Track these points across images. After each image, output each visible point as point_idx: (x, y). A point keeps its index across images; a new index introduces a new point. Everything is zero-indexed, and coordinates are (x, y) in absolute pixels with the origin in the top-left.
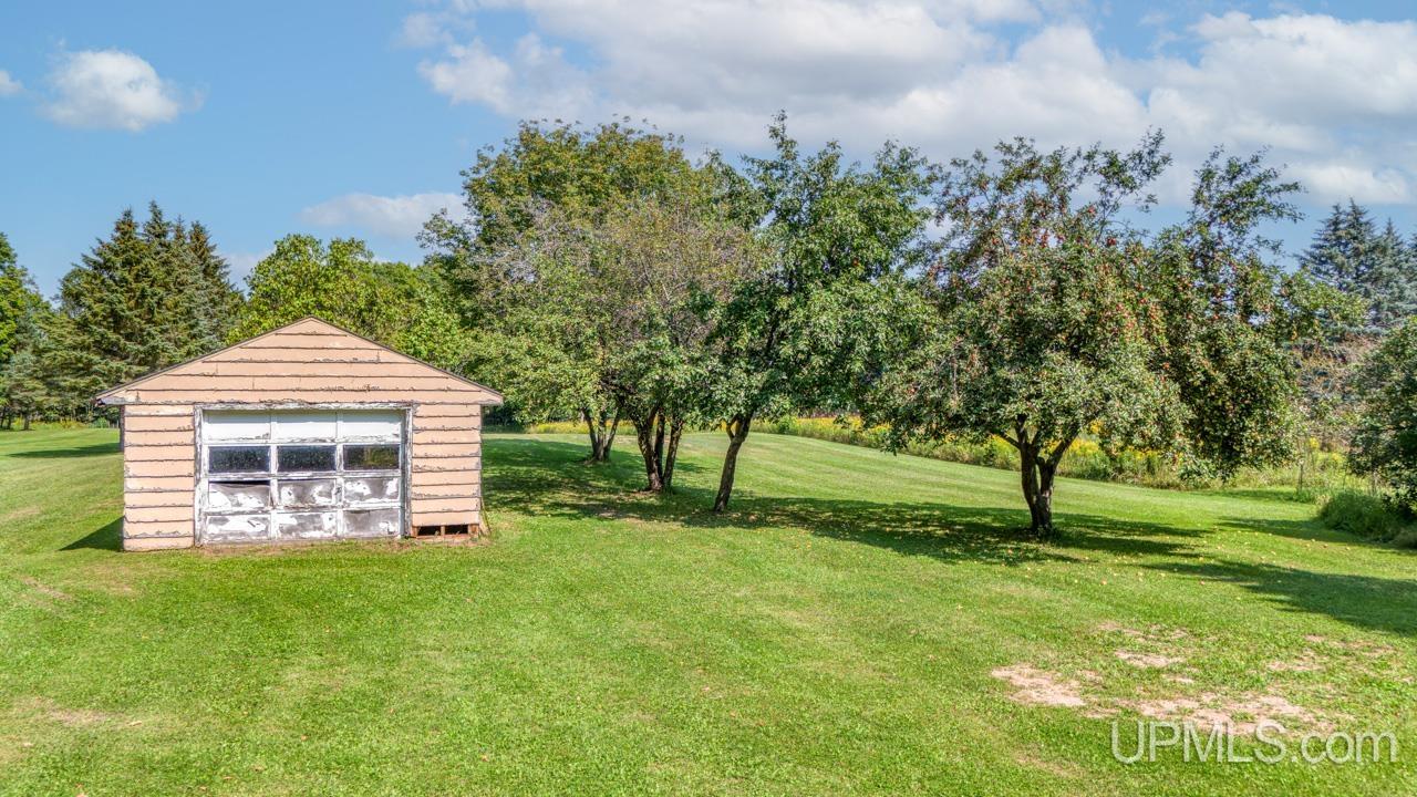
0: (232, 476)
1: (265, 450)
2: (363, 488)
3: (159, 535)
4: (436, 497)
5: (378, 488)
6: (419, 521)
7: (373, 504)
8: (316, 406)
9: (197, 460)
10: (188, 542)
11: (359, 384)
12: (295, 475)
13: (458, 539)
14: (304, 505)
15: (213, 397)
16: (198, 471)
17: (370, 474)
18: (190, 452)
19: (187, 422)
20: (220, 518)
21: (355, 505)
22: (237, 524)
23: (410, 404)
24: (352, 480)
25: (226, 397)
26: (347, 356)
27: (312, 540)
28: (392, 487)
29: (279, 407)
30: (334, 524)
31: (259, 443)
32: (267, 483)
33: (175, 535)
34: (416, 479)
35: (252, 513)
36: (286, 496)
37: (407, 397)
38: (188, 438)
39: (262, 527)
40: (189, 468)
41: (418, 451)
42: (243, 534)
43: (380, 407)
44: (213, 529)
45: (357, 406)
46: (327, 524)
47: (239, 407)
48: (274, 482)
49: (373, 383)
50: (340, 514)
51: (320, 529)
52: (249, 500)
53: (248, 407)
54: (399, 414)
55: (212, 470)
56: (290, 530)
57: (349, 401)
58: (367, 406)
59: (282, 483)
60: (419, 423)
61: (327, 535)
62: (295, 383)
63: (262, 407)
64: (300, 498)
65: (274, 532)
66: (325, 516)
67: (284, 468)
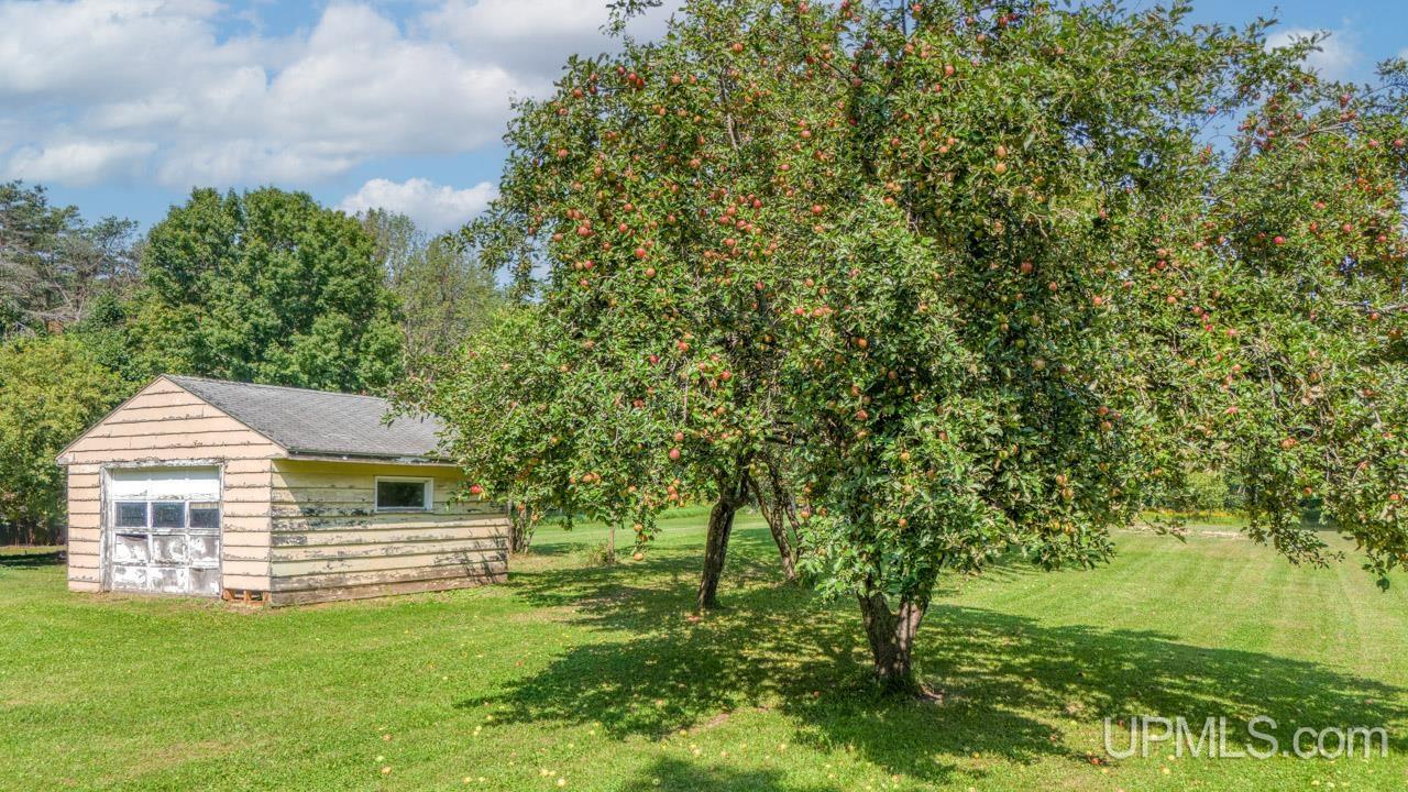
0: (128, 530)
1: (144, 505)
2: (200, 546)
3: (83, 580)
4: (239, 560)
5: (208, 546)
6: (230, 583)
7: (206, 562)
8: (166, 464)
9: (103, 515)
10: (95, 587)
11: (190, 440)
12: (162, 530)
13: (255, 606)
14: (167, 563)
15: (108, 456)
16: (104, 522)
17: (205, 531)
18: (96, 507)
19: (94, 480)
20: (122, 567)
21: (197, 563)
22: (131, 575)
23: (222, 460)
24: (194, 537)
25: (117, 456)
26: (182, 412)
27: (170, 594)
28: (216, 546)
29: (144, 465)
30: (184, 583)
31: (139, 500)
32: (144, 537)
33: (91, 581)
34: (228, 539)
35: (138, 565)
36: (155, 550)
37: (219, 452)
38: (95, 493)
39: (143, 579)
40: (96, 520)
41: (228, 509)
42: (135, 584)
43: (202, 463)
44: (118, 577)
45: (189, 463)
46: (180, 580)
47: (122, 465)
48: (150, 537)
49: (200, 439)
50: (186, 571)
51: (176, 584)
52: (138, 552)
53: (128, 466)
54: (212, 470)
55: (118, 524)
56: (159, 584)
57: (183, 458)
58: (195, 463)
59: (155, 537)
60: (230, 480)
61: (181, 591)
62: (153, 441)
63: (134, 465)
64: (164, 552)
65: (150, 587)
66: (179, 572)
67: (157, 523)
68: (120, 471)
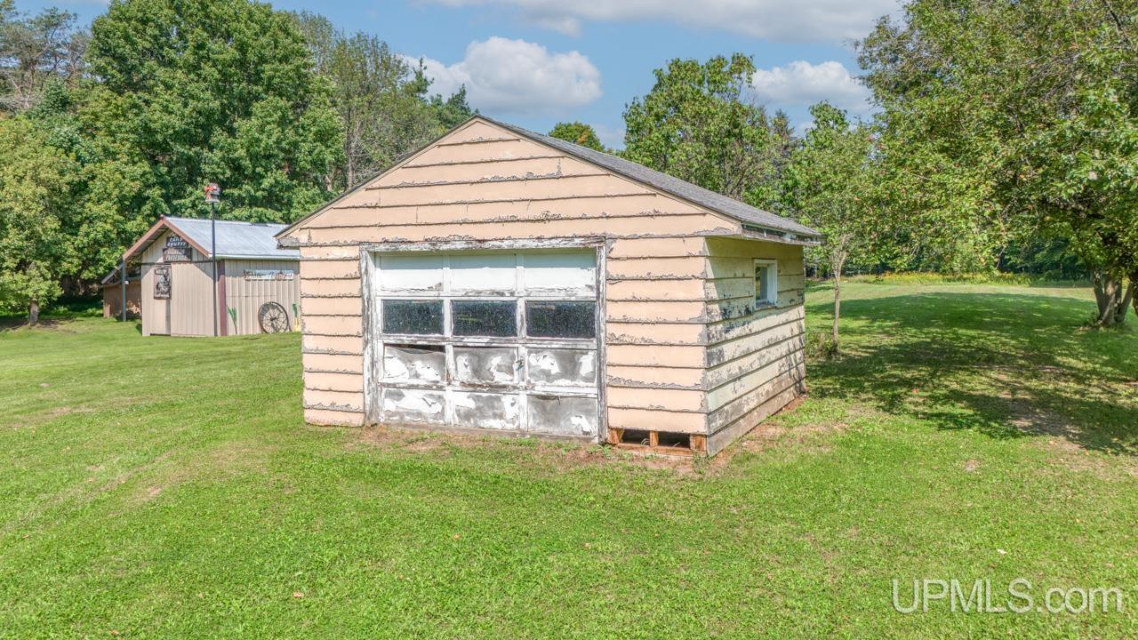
0: (406, 338)
1: (438, 305)
2: (550, 363)
3: (333, 408)
4: (640, 386)
5: (570, 365)
6: (619, 420)
7: (562, 387)
8: (486, 245)
9: (365, 316)
10: (357, 420)
11: (536, 210)
12: (471, 340)
13: (675, 455)
14: (481, 385)
15: (376, 235)
16: (367, 329)
17: (559, 343)
18: (356, 306)
19: (352, 268)
20: (396, 392)
21: (541, 388)
22: (413, 401)
23: (602, 239)
24: (537, 351)
25: (392, 234)
26: (520, 170)
27: (491, 431)
28: (587, 364)
29: (445, 247)
30: (516, 414)
31: (429, 296)
32: (442, 349)
33: (347, 409)
34: (613, 354)
35: (427, 387)
36: (461, 367)
37: (598, 228)
38: (354, 287)
39: (437, 408)
40: (356, 325)
41: (614, 311)
42: (419, 414)
43: (562, 244)
44: (389, 405)
45: (533, 244)
46: (510, 412)
47: (403, 247)
48: (449, 348)
49: (554, 208)
50: (523, 398)
51: (501, 416)
52: (427, 371)
53: (413, 248)
54: (584, 253)
55: (388, 329)
56: (467, 415)
57: (523, 236)
58: (546, 244)
59: (460, 349)
60: (615, 269)
61: (509, 426)
62: (460, 213)
63: (426, 247)
64: (477, 372)
65: (450, 416)
66: (507, 400)
67: (461, 328)
68: (395, 256)
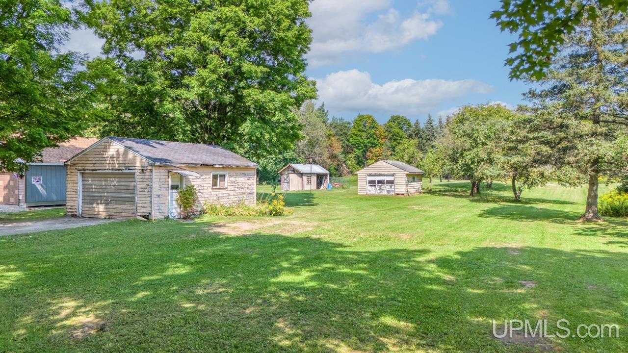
0: (371, 184)
2: (389, 187)
4: (399, 189)
5: (391, 187)
6: (397, 193)
7: (390, 190)
8: (382, 174)
9: (366, 182)
11: (387, 171)
12: (379, 185)
13: (402, 196)
14: (381, 190)
15: (368, 173)
17: (390, 185)
19: (365, 176)
20: (370, 191)
21: (388, 190)
22: (372, 192)
24: (387, 186)
26: (385, 166)
27: (382, 195)
28: (393, 187)
29: (377, 174)
30: (385, 193)
31: (374, 180)
32: (376, 186)
33: (363, 193)
34: (396, 186)
36: (378, 188)
37: (394, 173)
38: (365, 179)
39: (375, 192)
41: (396, 181)
44: (369, 192)
49: (390, 170)
50: (386, 191)
52: (374, 188)
53: (372, 174)
54: (393, 175)
55: (369, 183)
56: (379, 193)
58: (388, 174)
59: (378, 186)
60: (396, 177)
62: (378, 171)
64: (380, 188)
65: (377, 193)
66: (383, 191)
67: (378, 183)
